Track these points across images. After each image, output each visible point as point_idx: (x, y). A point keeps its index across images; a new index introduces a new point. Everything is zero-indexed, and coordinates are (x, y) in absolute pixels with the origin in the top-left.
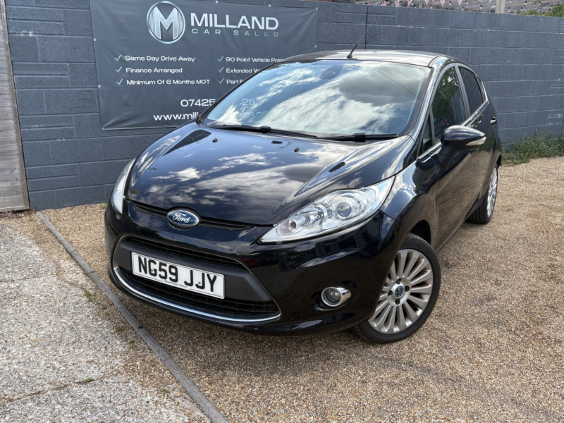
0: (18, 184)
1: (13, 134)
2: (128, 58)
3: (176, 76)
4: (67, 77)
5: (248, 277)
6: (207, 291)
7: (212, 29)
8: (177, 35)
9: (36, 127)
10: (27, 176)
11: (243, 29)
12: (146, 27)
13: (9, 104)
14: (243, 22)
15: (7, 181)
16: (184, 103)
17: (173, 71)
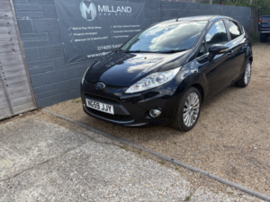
0: (30, 97)
1: (24, 72)
2: (74, 29)
3: (95, 36)
4: (47, 40)
5: (121, 107)
6: (108, 112)
7: (107, 13)
8: (93, 16)
9: (36, 67)
10: (34, 92)
11: (119, 12)
12: (80, 13)
13: (20, 56)
14: (118, 9)
15: (24, 96)
16: (99, 48)
17: (94, 34)
